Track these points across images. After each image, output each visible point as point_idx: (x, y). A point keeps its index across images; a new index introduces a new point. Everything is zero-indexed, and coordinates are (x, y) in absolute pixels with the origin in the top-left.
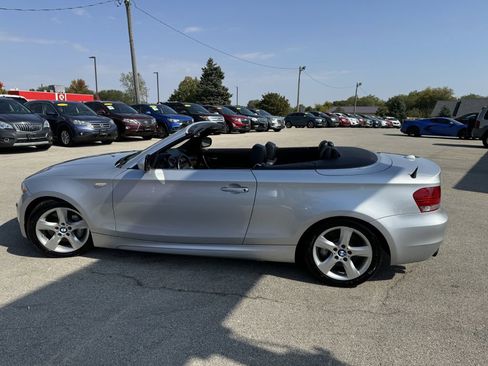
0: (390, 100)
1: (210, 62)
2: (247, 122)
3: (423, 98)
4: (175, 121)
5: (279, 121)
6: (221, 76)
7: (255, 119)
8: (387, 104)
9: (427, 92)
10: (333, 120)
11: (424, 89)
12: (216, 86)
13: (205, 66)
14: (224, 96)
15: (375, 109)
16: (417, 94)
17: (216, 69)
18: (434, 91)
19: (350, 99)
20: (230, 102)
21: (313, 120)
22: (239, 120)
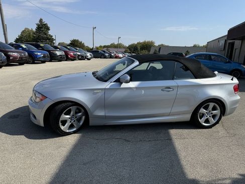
0: (129, 46)
1: (41, 20)
2: (76, 55)
3: (143, 45)
4: (39, 54)
5: (90, 55)
6: (48, 29)
7: (79, 53)
8: (128, 48)
9: (145, 42)
10: (113, 55)
11: (144, 41)
12: (45, 34)
13: (38, 22)
14: (50, 40)
15: (124, 50)
16: (141, 43)
17: (45, 25)
18: (148, 42)
19: (112, 44)
20: (54, 43)
21: (104, 55)
22: (72, 54)
